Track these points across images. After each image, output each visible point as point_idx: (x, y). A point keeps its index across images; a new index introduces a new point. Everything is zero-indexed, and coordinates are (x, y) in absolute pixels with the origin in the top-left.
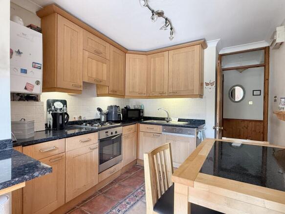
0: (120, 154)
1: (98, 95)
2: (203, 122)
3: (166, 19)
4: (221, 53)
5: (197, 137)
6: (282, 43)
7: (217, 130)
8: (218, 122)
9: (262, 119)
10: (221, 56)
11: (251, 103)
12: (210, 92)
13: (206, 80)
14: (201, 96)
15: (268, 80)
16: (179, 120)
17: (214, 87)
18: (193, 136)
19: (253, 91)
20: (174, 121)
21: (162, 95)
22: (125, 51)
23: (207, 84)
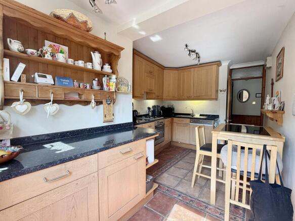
0: (164, 136)
1: (147, 99)
2: (217, 117)
3: (197, 54)
4: (231, 68)
5: (214, 126)
6: (270, 67)
7: (228, 121)
8: (228, 116)
9: (260, 115)
10: (232, 70)
11: (254, 103)
12: (223, 97)
13: (220, 88)
14: (216, 99)
15: (265, 87)
16: (201, 115)
17: (226, 93)
18: (212, 125)
19: (256, 94)
20: (197, 116)
21: (189, 98)
22: (163, 68)
23: (221, 91)
